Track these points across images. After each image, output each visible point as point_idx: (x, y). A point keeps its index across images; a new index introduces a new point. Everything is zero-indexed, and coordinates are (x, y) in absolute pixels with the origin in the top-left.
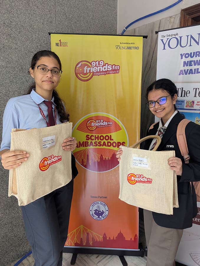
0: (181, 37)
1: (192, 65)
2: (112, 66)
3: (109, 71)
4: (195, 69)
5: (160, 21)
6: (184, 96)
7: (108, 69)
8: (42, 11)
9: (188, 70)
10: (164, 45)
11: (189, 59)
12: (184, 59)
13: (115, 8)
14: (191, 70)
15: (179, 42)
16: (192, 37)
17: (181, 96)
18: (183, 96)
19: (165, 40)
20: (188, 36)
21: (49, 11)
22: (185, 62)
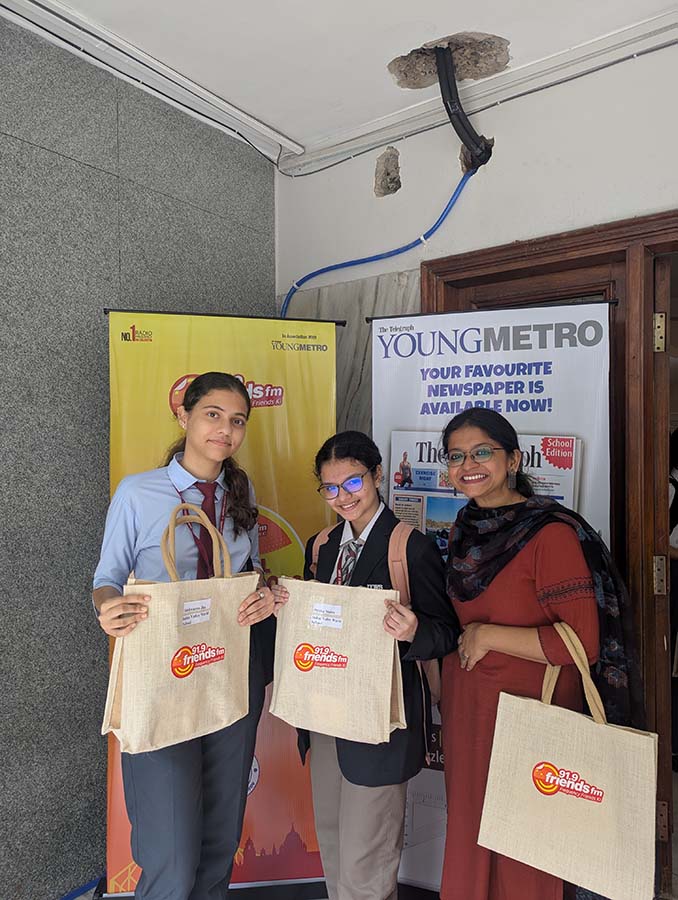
0: (419, 335)
1: (446, 394)
2: (265, 388)
3: (257, 400)
4: (452, 404)
5: (378, 282)
6: (435, 461)
7: (255, 396)
8: (87, 255)
9: (438, 404)
10: (386, 348)
11: (440, 381)
12: (430, 381)
13: (270, 234)
14: (445, 404)
15: (416, 344)
16: (441, 335)
17: (429, 461)
18: (432, 460)
19: (387, 338)
20: (434, 333)
21: (104, 254)
22: (430, 387)
